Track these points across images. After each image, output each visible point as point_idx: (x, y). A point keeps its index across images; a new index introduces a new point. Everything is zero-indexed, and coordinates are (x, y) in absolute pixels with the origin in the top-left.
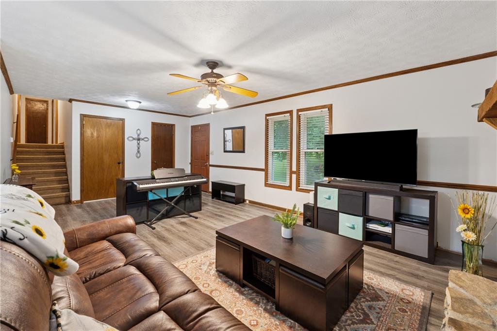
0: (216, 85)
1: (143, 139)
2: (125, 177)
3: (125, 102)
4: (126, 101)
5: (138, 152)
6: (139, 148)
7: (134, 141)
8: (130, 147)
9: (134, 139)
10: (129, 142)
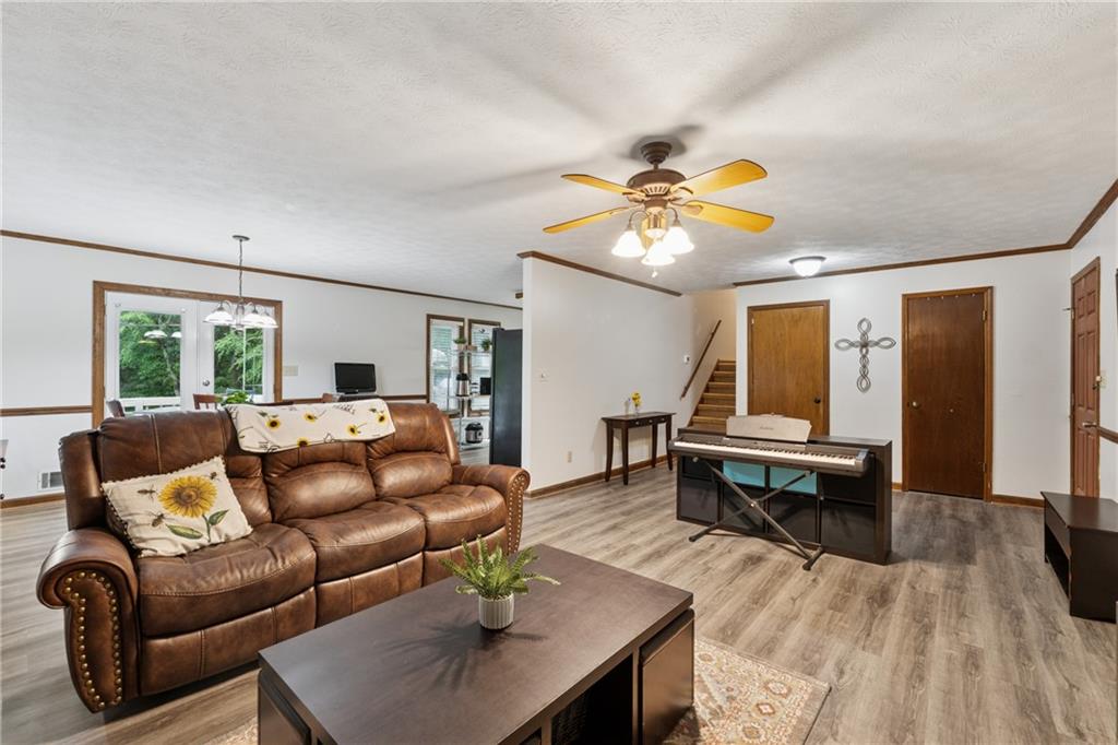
0: (666, 202)
1: (877, 344)
2: (831, 434)
3: (789, 265)
4: (792, 262)
5: (864, 376)
6: (864, 366)
7: (853, 349)
8: (842, 365)
9: (852, 345)
10: (840, 352)
